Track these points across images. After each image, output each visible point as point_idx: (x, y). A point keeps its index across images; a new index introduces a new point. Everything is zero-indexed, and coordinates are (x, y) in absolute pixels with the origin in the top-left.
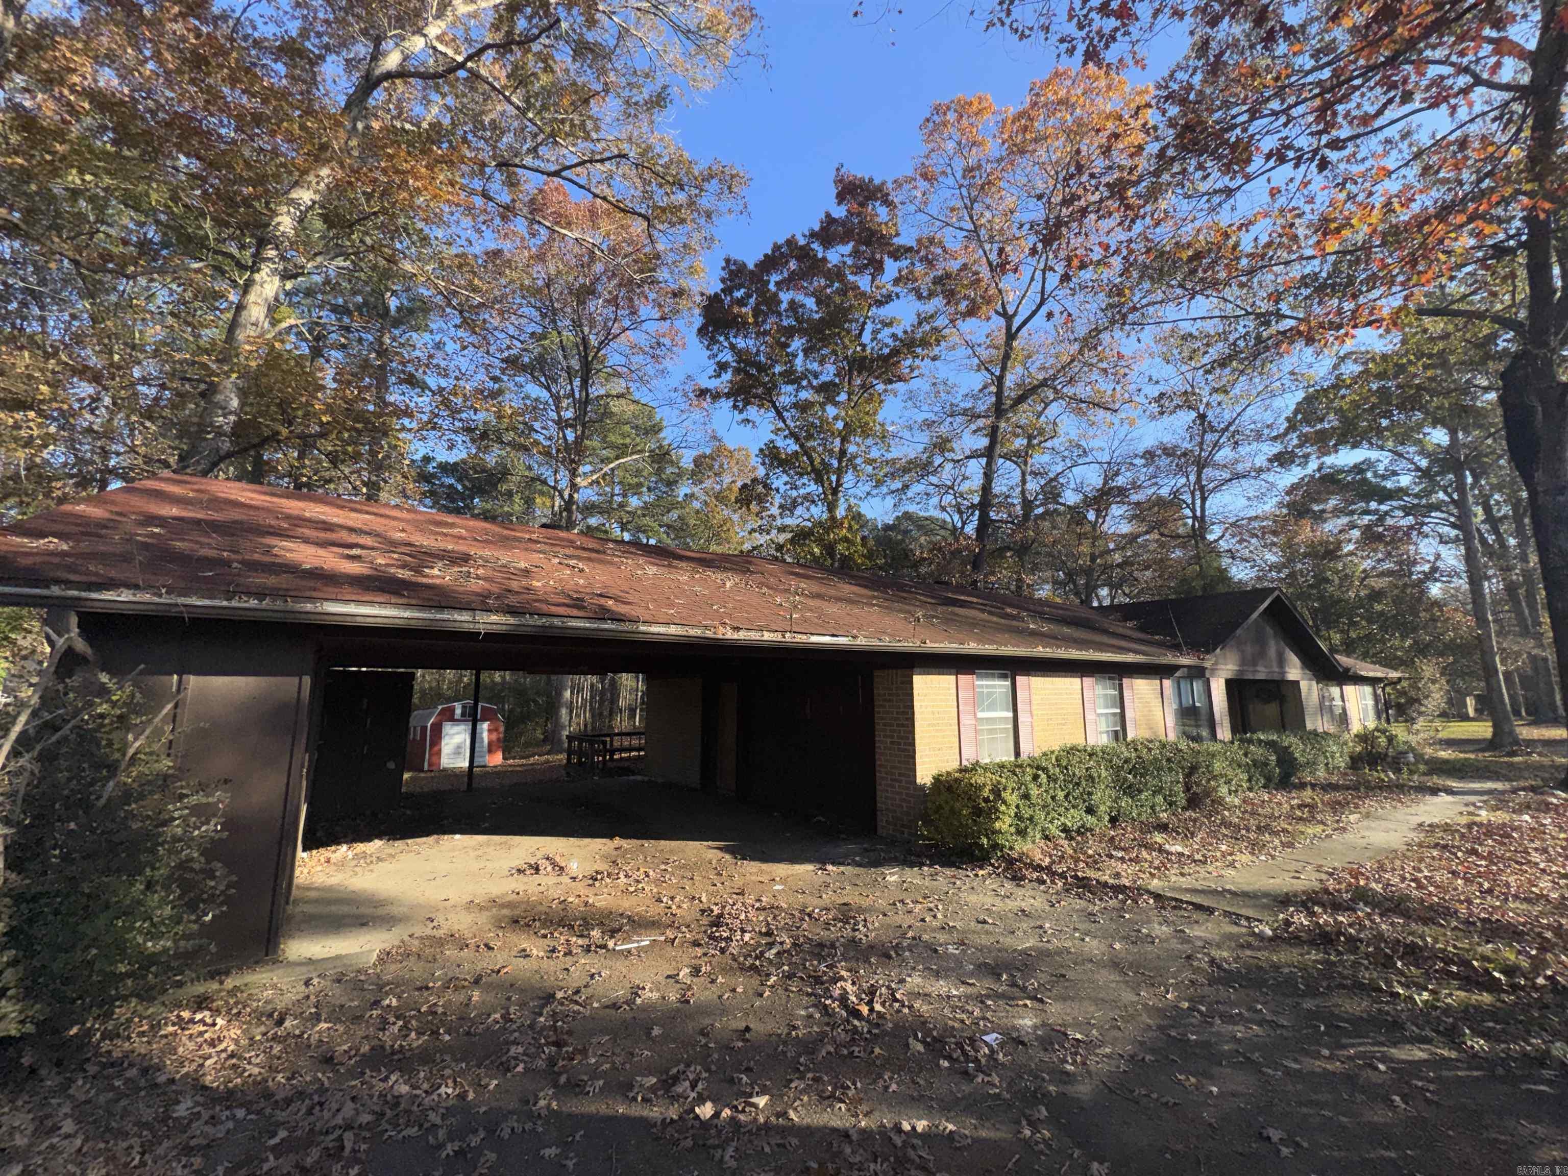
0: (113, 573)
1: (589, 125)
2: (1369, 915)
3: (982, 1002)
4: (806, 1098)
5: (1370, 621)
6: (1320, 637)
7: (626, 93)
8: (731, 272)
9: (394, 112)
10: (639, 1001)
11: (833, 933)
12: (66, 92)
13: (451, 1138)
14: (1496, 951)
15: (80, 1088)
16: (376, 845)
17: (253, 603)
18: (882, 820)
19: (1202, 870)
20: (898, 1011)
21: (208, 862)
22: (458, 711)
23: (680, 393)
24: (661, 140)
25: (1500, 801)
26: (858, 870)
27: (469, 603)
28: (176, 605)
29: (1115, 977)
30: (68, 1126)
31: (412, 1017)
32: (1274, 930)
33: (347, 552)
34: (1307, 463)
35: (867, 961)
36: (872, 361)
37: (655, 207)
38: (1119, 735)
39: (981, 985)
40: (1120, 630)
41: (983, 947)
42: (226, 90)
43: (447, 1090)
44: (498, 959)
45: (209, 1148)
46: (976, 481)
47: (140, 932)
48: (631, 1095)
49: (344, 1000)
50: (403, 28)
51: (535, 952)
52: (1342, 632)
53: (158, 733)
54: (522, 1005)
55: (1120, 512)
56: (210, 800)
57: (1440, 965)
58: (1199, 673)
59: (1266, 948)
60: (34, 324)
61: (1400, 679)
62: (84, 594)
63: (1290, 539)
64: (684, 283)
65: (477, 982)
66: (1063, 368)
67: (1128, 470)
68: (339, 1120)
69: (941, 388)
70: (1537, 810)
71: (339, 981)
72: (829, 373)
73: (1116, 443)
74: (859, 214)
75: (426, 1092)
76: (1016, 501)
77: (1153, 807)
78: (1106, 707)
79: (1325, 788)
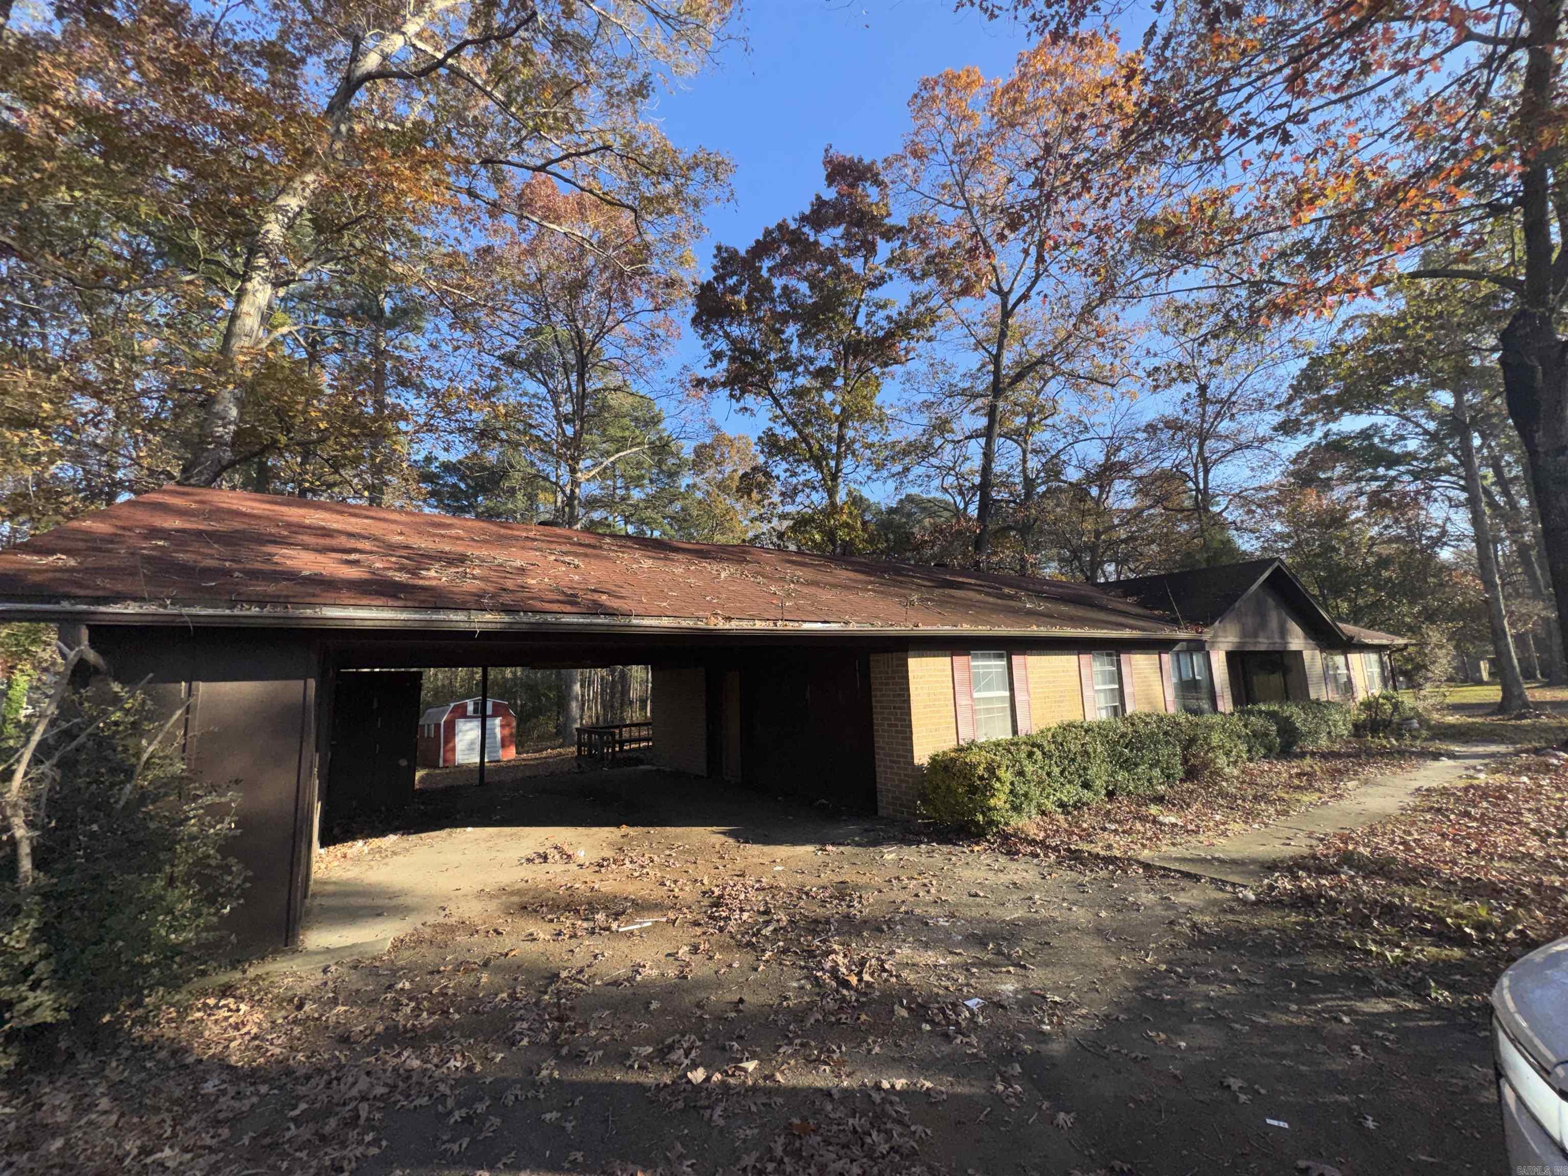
0: (119, 587)
1: (573, 117)
2: (1352, 877)
3: (968, 970)
4: (792, 1062)
5: (1378, 588)
6: (1324, 607)
7: (609, 83)
8: (723, 260)
9: (377, 112)
10: (639, 978)
11: (830, 910)
12: (50, 109)
13: (459, 1105)
14: (1472, 909)
15: (114, 1070)
16: (391, 839)
17: (255, 610)
18: (884, 801)
19: (1193, 839)
20: (886, 980)
21: (224, 858)
22: (470, 708)
23: (677, 384)
24: (646, 129)
25: (1500, 764)
26: (857, 850)
27: (464, 602)
28: (181, 615)
29: (1098, 943)
30: (104, 1104)
31: (425, 999)
32: (1256, 895)
33: (345, 557)
34: (1312, 430)
35: (859, 935)
36: (867, 344)
37: (643, 198)
38: (1118, 710)
39: (967, 955)
40: (1121, 607)
41: (973, 918)
42: (209, 98)
43: (456, 1063)
44: (506, 943)
45: (235, 1120)
46: (976, 463)
47: (163, 925)
48: (628, 1063)
49: (360, 985)
50: (382, 28)
51: (542, 936)
52: (1350, 600)
53: (170, 738)
54: (528, 985)
55: (1124, 487)
56: (223, 800)
57: (1414, 923)
58: (1198, 647)
59: (1248, 912)
60: (35, 340)
61: (1406, 646)
62: (92, 608)
63: (1294, 510)
64: (674, 273)
65: (486, 965)
66: (1061, 344)
67: (1130, 444)
68: (354, 1092)
69: (940, 368)
70: (1537, 771)
71: (355, 968)
72: (825, 357)
73: (1118, 418)
74: (849, 195)
75: (436, 1066)
76: (1017, 480)
77: (1150, 780)
78: (1105, 683)
79: (1326, 756)
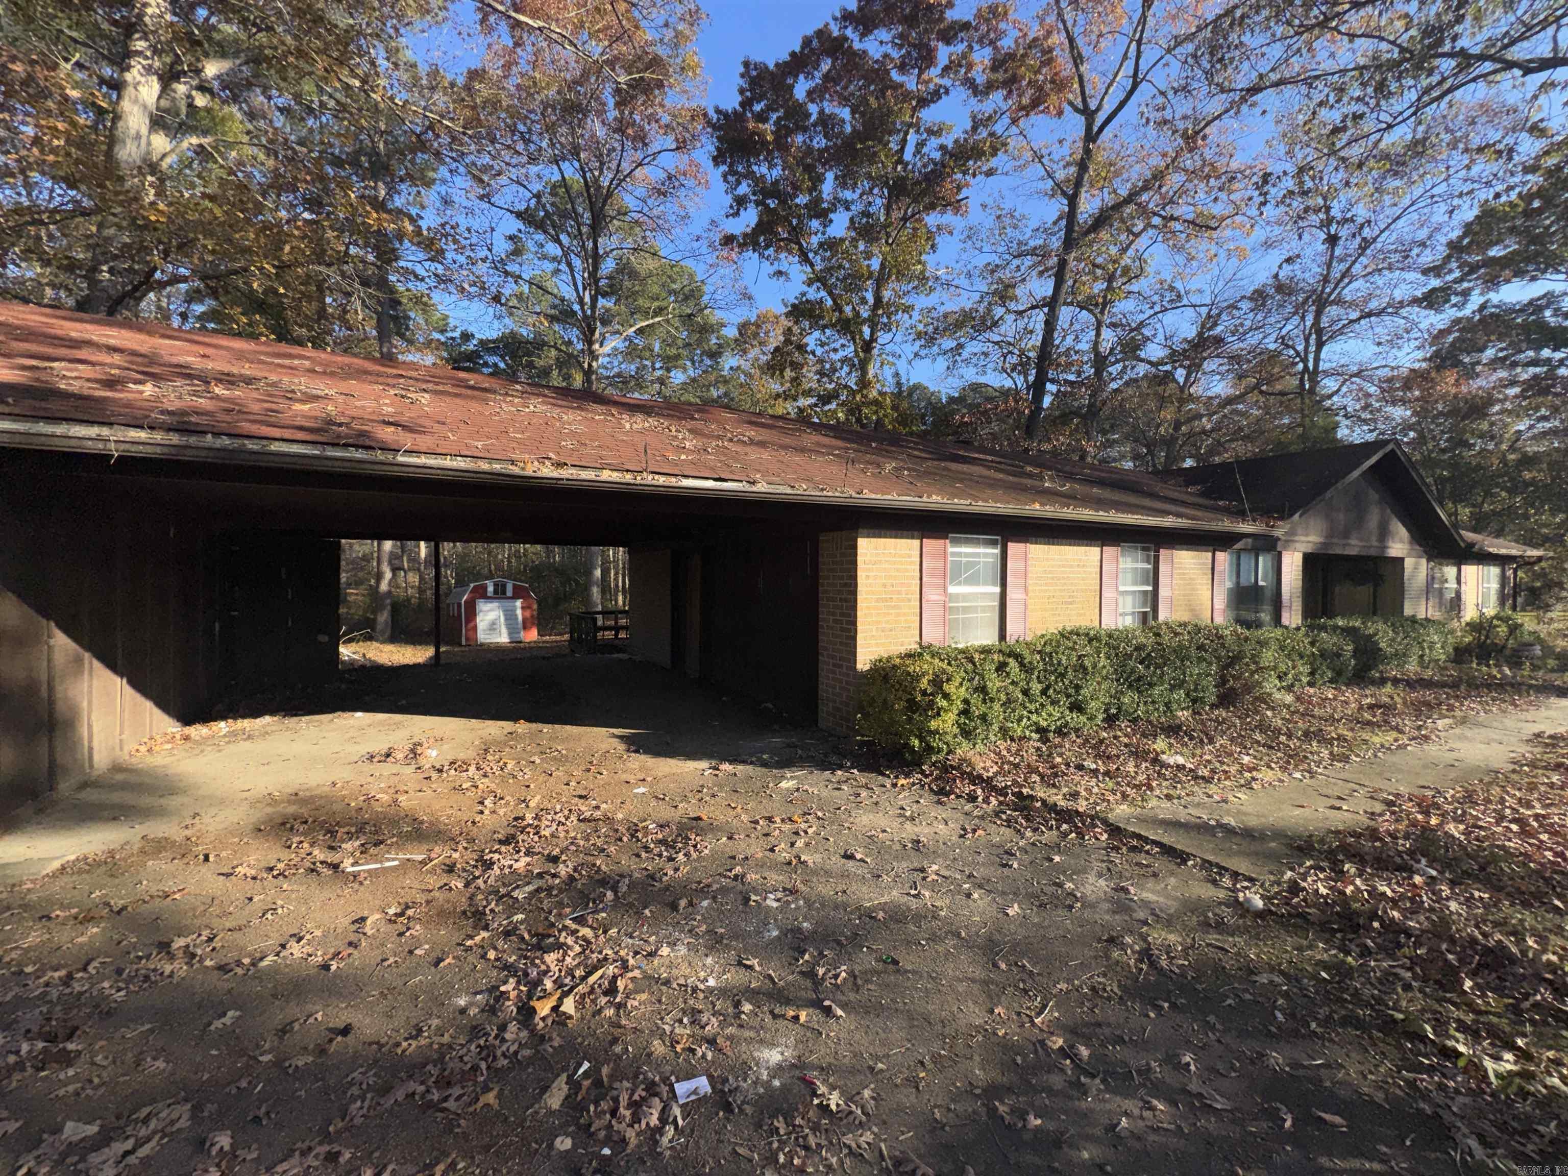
2: (1432, 882)
5: (1512, 492)
6: (1442, 506)
8: (751, 79)
10: (269, 960)
18: (824, 710)
19: (1200, 792)
20: (598, 1013)
22: (491, 589)
23: (705, 242)
26: (760, 770)
29: (976, 970)
32: (1266, 899)
34: (1466, 301)
38: (1147, 617)
39: (761, 971)
40: (1184, 497)
41: (818, 898)
46: (1037, 335)
51: (247, 869)
52: (1473, 505)
55: (1215, 367)
57: (1544, 995)
58: (1267, 545)
59: (1246, 930)
61: (1540, 559)
67: (1230, 315)
69: (1007, 221)
73: (1221, 284)
76: (1086, 358)
77: (1167, 705)
78: (1135, 583)
79: (1411, 684)
